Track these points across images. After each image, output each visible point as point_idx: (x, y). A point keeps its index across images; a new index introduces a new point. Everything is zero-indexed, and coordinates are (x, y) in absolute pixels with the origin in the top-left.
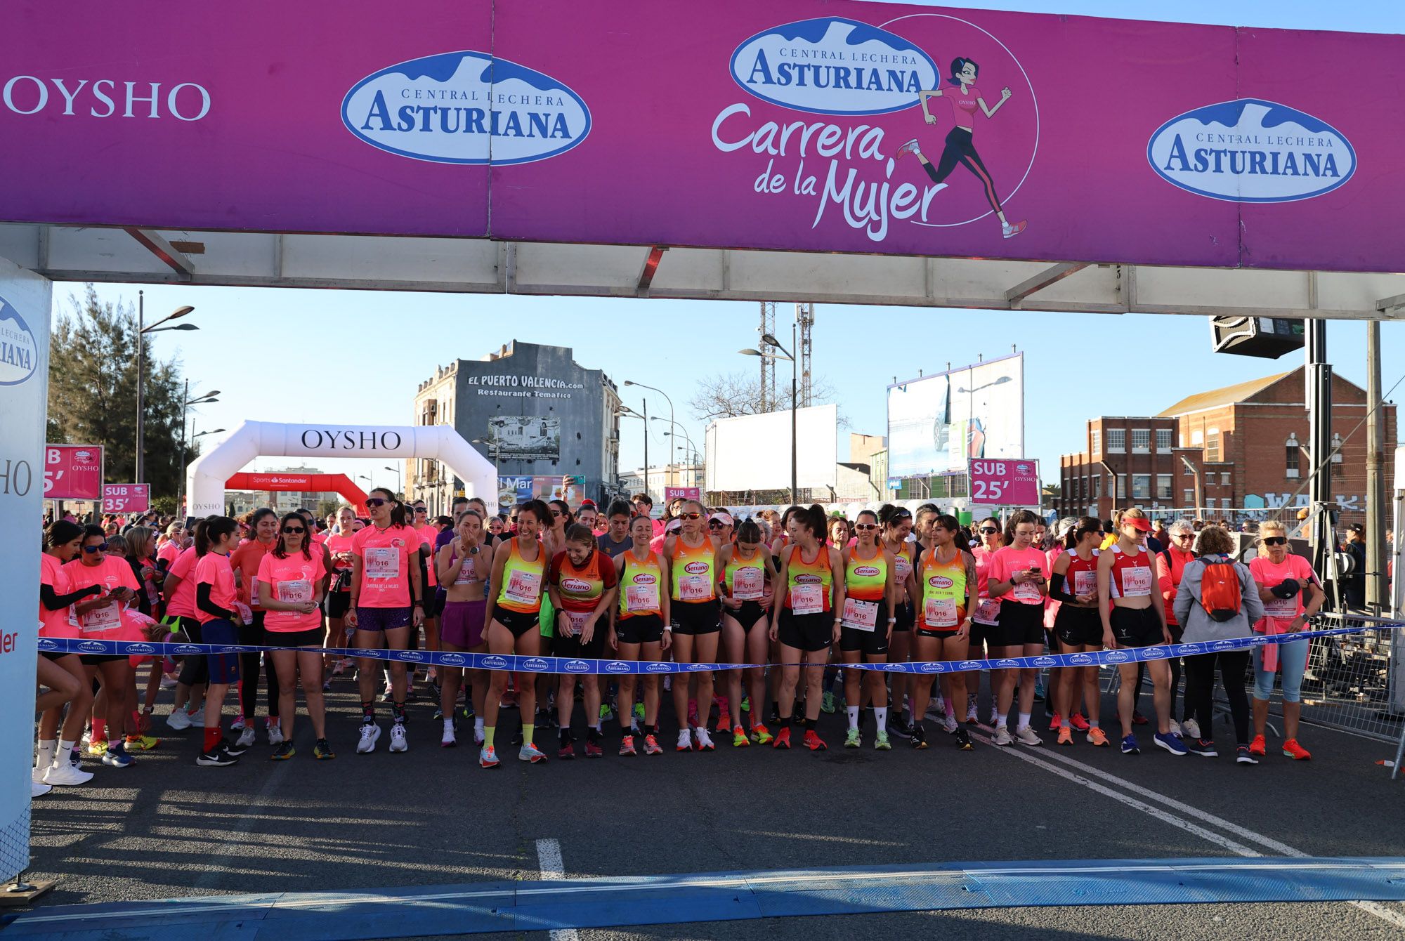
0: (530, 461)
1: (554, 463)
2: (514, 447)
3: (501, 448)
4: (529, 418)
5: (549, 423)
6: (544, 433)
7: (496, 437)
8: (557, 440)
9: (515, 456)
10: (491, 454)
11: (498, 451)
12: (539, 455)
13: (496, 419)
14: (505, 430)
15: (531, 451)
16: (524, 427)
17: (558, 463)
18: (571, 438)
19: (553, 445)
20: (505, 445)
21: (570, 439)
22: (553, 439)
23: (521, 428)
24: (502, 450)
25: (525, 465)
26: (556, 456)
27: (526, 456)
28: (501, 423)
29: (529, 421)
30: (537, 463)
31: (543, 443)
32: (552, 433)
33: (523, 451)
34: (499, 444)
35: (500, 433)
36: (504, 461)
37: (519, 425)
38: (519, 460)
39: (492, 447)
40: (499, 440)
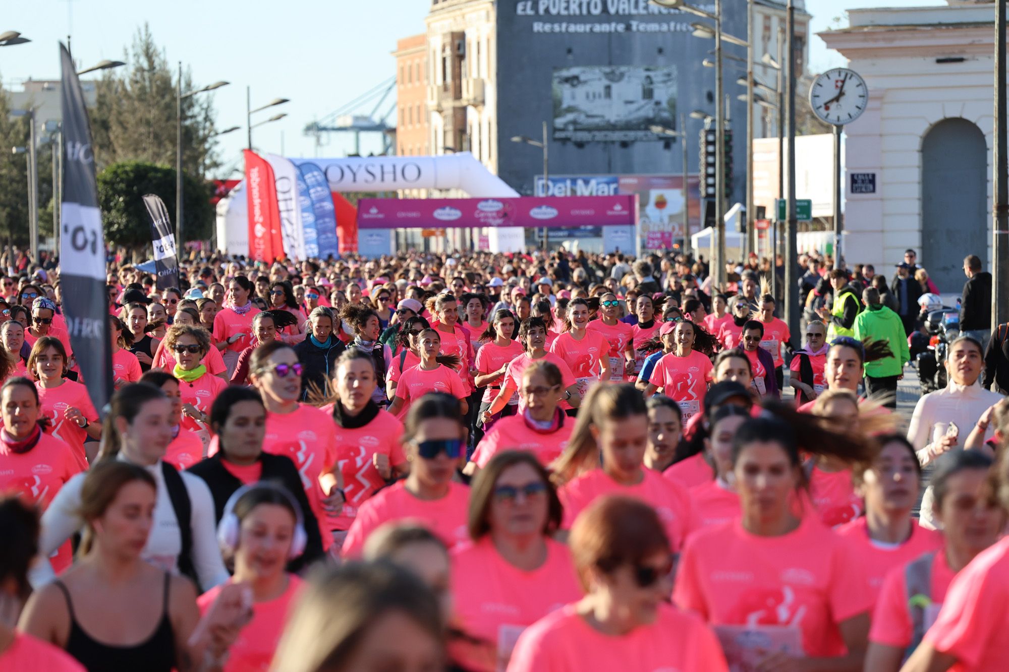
0: (624, 144)
1: (668, 143)
2: (597, 120)
3: (574, 122)
4: (623, 69)
5: (657, 76)
6: (648, 94)
7: (566, 102)
8: (672, 105)
9: (599, 136)
10: (559, 135)
11: (571, 127)
12: (640, 134)
13: (565, 73)
14: (580, 91)
15: (628, 126)
16: (615, 87)
17: (674, 146)
18: (696, 99)
19: (665, 115)
20: (582, 118)
21: (694, 102)
22: (664, 105)
23: (608, 88)
24: (576, 126)
25: (617, 151)
26: (670, 133)
27: (617, 136)
28: (573, 81)
29: (622, 75)
30: (638, 150)
31: (648, 111)
32: (662, 93)
33: (613, 127)
34: (570, 117)
35: (573, 97)
36: (580, 145)
37: (606, 82)
38: (607, 143)
39: (559, 122)
40: (570, 110)
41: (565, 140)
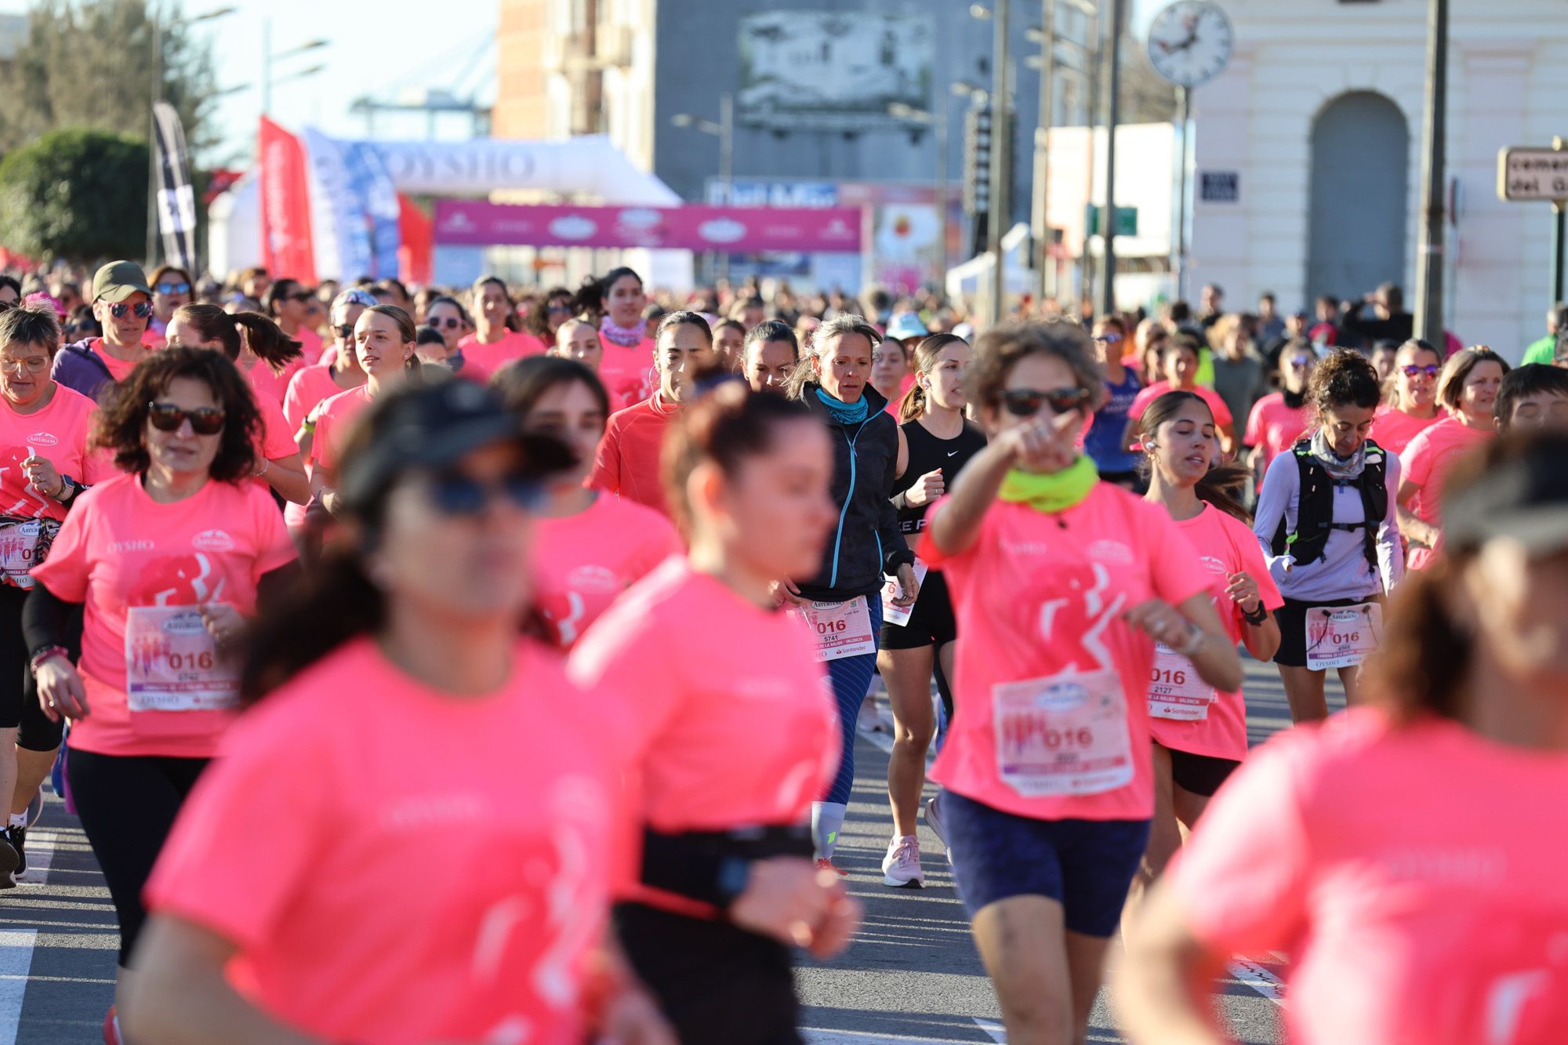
0: (849, 136)
1: (916, 134)
2: (806, 96)
3: (772, 99)
4: (849, 17)
5: (903, 30)
6: (887, 57)
7: (761, 67)
8: (925, 76)
9: (811, 121)
10: (750, 117)
11: (767, 106)
12: (872, 120)
13: (761, 21)
14: (783, 50)
15: (855, 107)
16: (838, 46)
17: (927, 142)
18: (962, 67)
19: (914, 91)
20: (785, 95)
21: (958, 68)
22: (913, 76)
23: (826, 47)
24: (776, 104)
25: (838, 147)
26: (920, 117)
27: (839, 122)
28: (772, 33)
29: (849, 26)
30: (870, 146)
31: (884, 82)
32: (911, 58)
33: (830, 108)
34: (765, 90)
35: (772, 59)
36: (780, 134)
37: (821, 37)
38: (822, 134)
39: (750, 96)
40: (767, 78)
41: (757, 127)
